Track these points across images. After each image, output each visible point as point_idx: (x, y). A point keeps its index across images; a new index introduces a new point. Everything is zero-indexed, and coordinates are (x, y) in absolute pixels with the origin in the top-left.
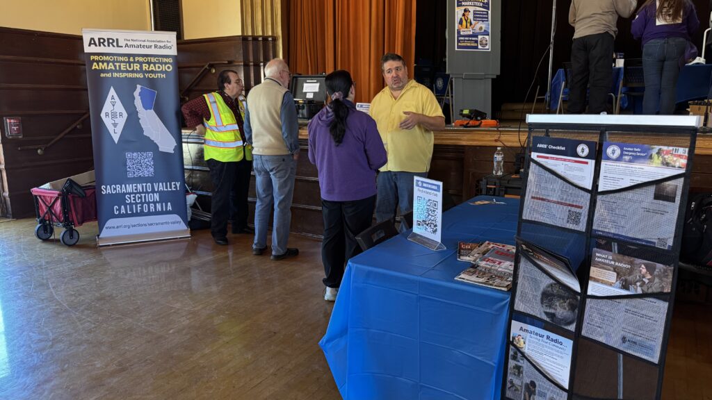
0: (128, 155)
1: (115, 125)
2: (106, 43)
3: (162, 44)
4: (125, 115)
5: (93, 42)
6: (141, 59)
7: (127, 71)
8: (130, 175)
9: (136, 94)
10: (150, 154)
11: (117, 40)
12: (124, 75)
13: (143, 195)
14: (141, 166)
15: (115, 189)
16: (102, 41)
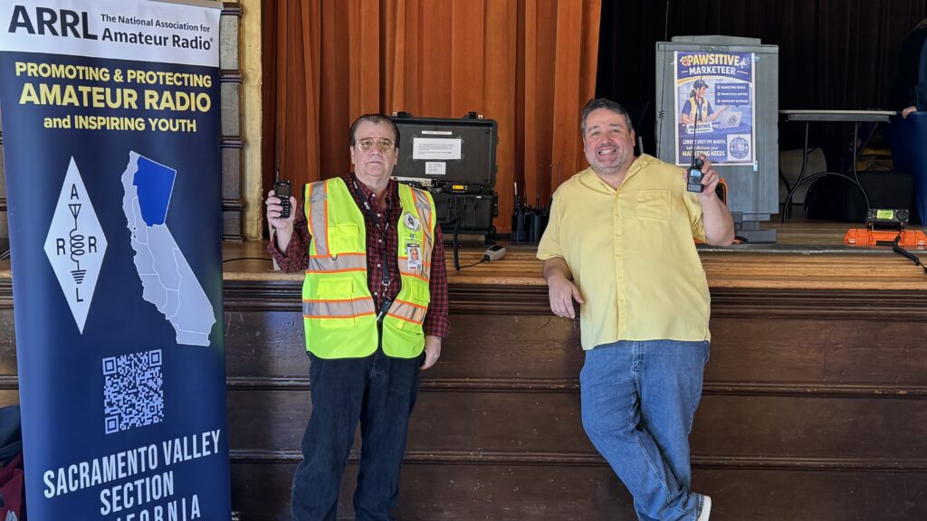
1: (79, 274)
2: (57, 26)
3: (190, 35)
4: (102, 244)
5: (21, 19)
6: (141, 76)
9: (128, 178)
10: (156, 356)
11: (85, 15)
12: (101, 122)
13: (140, 483)
14: (136, 394)
15: (76, 477)
16: (47, 17)
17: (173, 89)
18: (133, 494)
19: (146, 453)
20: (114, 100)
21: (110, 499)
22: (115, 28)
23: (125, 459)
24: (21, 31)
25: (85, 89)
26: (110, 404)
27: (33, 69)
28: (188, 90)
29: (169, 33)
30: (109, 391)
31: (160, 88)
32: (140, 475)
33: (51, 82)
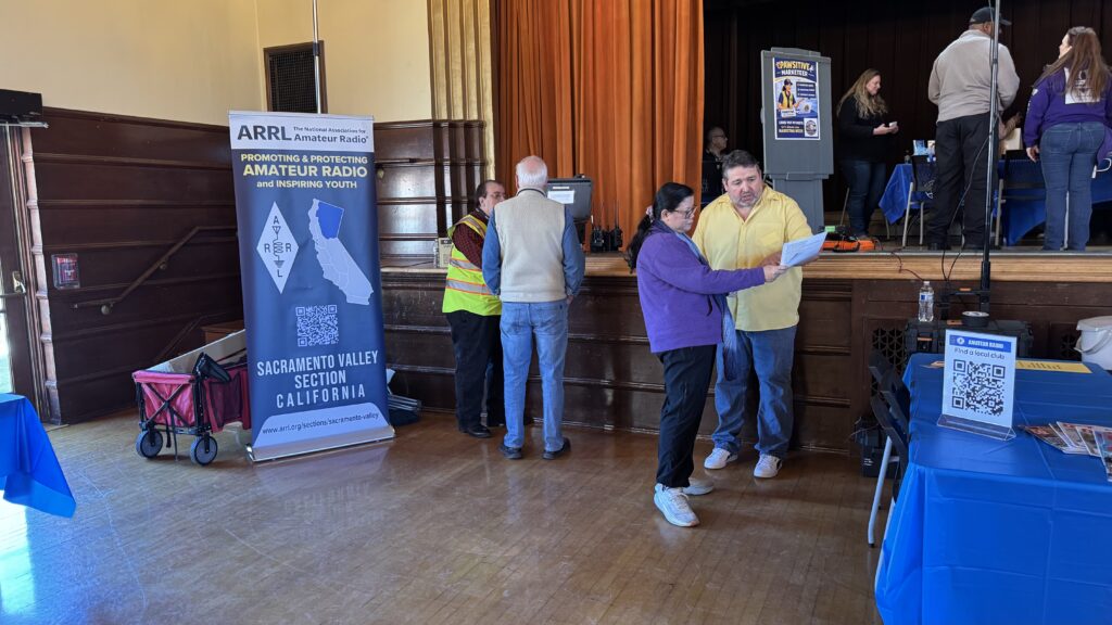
0: (300, 310)
1: (279, 263)
2: (266, 134)
3: (352, 135)
5: (244, 132)
6: (319, 159)
7: (298, 178)
8: (302, 343)
9: (312, 213)
10: (333, 308)
11: (283, 128)
12: (294, 184)
13: (321, 374)
14: (319, 328)
15: (278, 367)
16: (259, 130)
17: (341, 165)
18: (318, 379)
19: (326, 359)
20: (302, 171)
21: (301, 380)
22: (301, 134)
23: (311, 361)
24: (245, 138)
25: (283, 167)
26: (301, 331)
27: (250, 157)
28: (351, 165)
29: (338, 135)
30: (300, 324)
31: (332, 165)
32: (322, 370)
33: (261, 164)
